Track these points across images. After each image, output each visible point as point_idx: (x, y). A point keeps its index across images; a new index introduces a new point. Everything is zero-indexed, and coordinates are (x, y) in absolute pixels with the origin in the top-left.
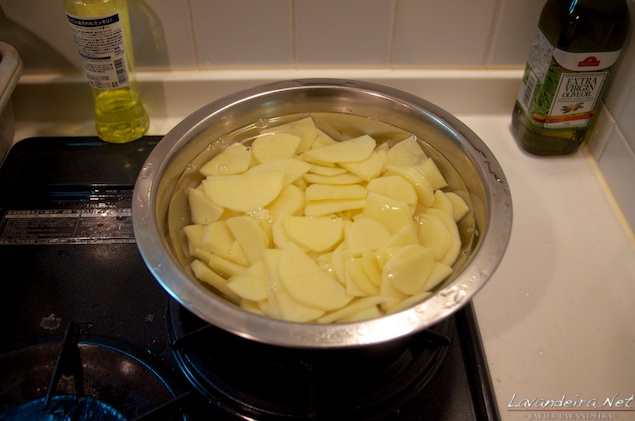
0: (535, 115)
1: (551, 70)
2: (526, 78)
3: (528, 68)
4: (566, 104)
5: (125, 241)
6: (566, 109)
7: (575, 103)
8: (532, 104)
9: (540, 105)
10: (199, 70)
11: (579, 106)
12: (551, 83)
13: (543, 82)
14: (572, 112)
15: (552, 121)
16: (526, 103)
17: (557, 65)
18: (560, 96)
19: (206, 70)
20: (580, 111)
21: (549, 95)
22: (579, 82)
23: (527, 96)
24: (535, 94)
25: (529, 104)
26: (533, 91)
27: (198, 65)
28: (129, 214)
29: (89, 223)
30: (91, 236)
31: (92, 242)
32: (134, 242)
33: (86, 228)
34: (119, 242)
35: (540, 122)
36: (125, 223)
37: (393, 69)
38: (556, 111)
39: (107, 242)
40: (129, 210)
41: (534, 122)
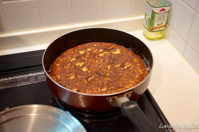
0: (150, 28)
1: (152, 14)
2: (145, 18)
3: (146, 15)
4: (158, 23)
5: (34, 83)
6: (158, 25)
7: (160, 23)
8: (148, 25)
9: (151, 25)
10: (42, 29)
11: (162, 23)
12: (153, 17)
13: (150, 18)
14: (160, 26)
15: (155, 29)
16: (146, 25)
17: (154, 12)
18: (156, 21)
19: (45, 28)
20: (162, 25)
21: (153, 21)
22: (161, 16)
23: (146, 23)
24: (149, 22)
25: (147, 25)
26: (148, 21)
27: (42, 27)
28: (32, 75)
29: (19, 80)
30: (21, 83)
31: (23, 85)
32: (37, 82)
33: (19, 81)
34: (32, 83)
35: (151, 30)
36: (32, 77)
37: (102, 21)
38: (155, 25)
39: (28, 84)
40: (31, 74)
41: (149, 30)
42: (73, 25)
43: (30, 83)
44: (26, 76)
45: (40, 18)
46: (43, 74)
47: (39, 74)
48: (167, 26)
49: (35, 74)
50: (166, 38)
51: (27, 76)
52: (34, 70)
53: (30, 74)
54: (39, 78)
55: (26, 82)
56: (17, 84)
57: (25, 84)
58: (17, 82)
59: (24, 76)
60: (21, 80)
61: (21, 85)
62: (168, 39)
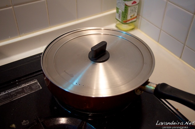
0: (124, 21)
1: (125, 8)
2: (118, 12)
3: (117, 9)
4: (131, 15)
5: (30, 93)
6: (131, 17)
8: (122, 18)
9: (125, 17)
11: (134, 15)
12: (126, 11)
13: (124, 11)
14: (132, 17)
15: (128, 21)
17: (127, 5)
18: (129, 14)
20: (134, 16)
21: (126, 14)
22: (133, 8)
23: (119, 17)
24: (122, 15)
25: (121, 18)
27: (20, 35)
28: (25, 86)
29: (13, 93)
30: (17, 96)
31: (19, 97)
32: (33, 92)
33: (14, 95)
34: (28, 94)
35: (125, 22)
36: (26, 88)
37: (78, 20)
38: (129, 18)
39: (24, 95)
40: (24, 84)
41: (123, 23)
42: (51, 28)
43: (26, 94)
44: (18, 88)
45: (18, 26)
46: (36, 83)
47: (32, 83)
48: (137, 17)
49: (28, 84)
50: (137, 28)
51: (20, 87)
52: (25, 80)
53: (22, 85)
54: (33, 87)
55: (22, 94)
56: (13, 98)
57: (21, 97)
58: (12, 96)
59: (17, 89)
60: (16, 93)
61: (17, 98)
62: (140, 29)
